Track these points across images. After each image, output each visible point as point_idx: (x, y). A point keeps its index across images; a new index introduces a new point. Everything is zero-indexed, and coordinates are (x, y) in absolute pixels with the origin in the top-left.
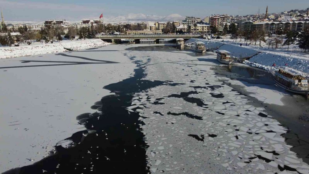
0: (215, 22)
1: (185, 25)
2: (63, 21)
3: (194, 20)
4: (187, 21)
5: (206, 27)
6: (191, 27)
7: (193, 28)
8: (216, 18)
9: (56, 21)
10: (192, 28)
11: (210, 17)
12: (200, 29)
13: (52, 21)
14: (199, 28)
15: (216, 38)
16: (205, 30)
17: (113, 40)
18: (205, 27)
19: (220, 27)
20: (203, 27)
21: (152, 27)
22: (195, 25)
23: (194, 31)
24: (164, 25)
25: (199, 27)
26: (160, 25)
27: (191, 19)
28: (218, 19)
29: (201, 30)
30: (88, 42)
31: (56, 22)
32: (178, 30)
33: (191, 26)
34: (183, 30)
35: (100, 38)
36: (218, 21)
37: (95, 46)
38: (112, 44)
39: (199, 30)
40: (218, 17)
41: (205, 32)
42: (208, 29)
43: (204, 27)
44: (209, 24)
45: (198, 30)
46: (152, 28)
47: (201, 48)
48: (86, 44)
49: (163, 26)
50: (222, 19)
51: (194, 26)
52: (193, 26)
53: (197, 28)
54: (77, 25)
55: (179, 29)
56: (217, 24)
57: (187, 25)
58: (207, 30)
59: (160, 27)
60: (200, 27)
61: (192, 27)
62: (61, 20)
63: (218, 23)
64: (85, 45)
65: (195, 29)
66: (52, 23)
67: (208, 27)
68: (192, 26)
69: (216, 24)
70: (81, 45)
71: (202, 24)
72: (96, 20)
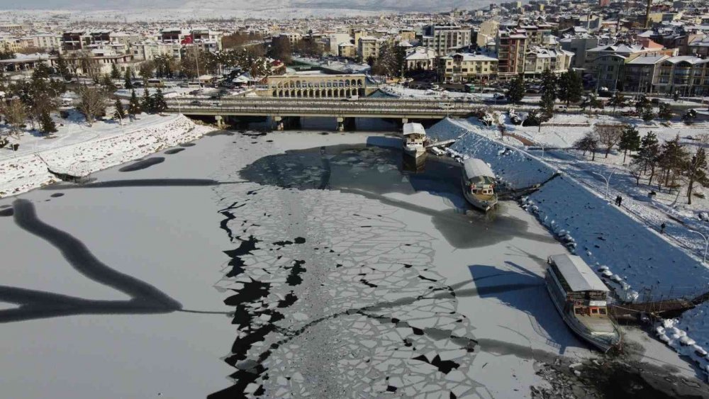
0: (511, 49)
1: (430, 48)
2: (109, 33)
3: (454, 31)
4: (436, 34)
5: (489, 64)
6: (447, 64)
7: (451, 67)
8: (517, 39)
9: (92, 34)
10: (448, 67)
11: (500, 35)
12: (472, 70)
13: (81, 34)
14: (469, 66)
15: (524, 125)
16: (483, 72)
17: (219, 118)
18: (486, 62)
19: (527, 62)
20: (479, 62)
21: (344, 47)
22: (458, 59)
23: (455, 75)
24: (374, 44)
25: (469, 64)
26: (364, 46)
27: (446, 29)
28: (523, 40)
29: (475, 72)
30: (136, 135)
31: (91, 36)
32: (412, 64)
33: (445, 60)
34: (424, 65)
35: (181, 112)
36: (522, 45)
37: (160, 144)
38: (216, 129)
39: (469, 72)
40: (522, 36)
41: (485, 77)
42: (492, 69)
43: (483, 63)
44: (495, 54)
45: (465, 70)
46: (343, 50)
47: (480, 192)
48: (128, 142)
49: (372, 46)
50: (531, 32)
51: (455, 61)
52: (452, 61)
53: (463, 66)
54: (143, 47)
55: (414, 62)
56: (518, 55)
57: (436, 48)
58: (489, 72)
59: (363, 49)
60: (472, 62)
61: (450, 64)
62: (105, 31)
63: (521, 53)
64: (126, 146)
65: (457, 70)
66: (81, 39)
67: (492, 62)
68: (447, 61)
69: (515, 55)
70: (111, 150)
71: (477, 54)
72: (197, 29)
